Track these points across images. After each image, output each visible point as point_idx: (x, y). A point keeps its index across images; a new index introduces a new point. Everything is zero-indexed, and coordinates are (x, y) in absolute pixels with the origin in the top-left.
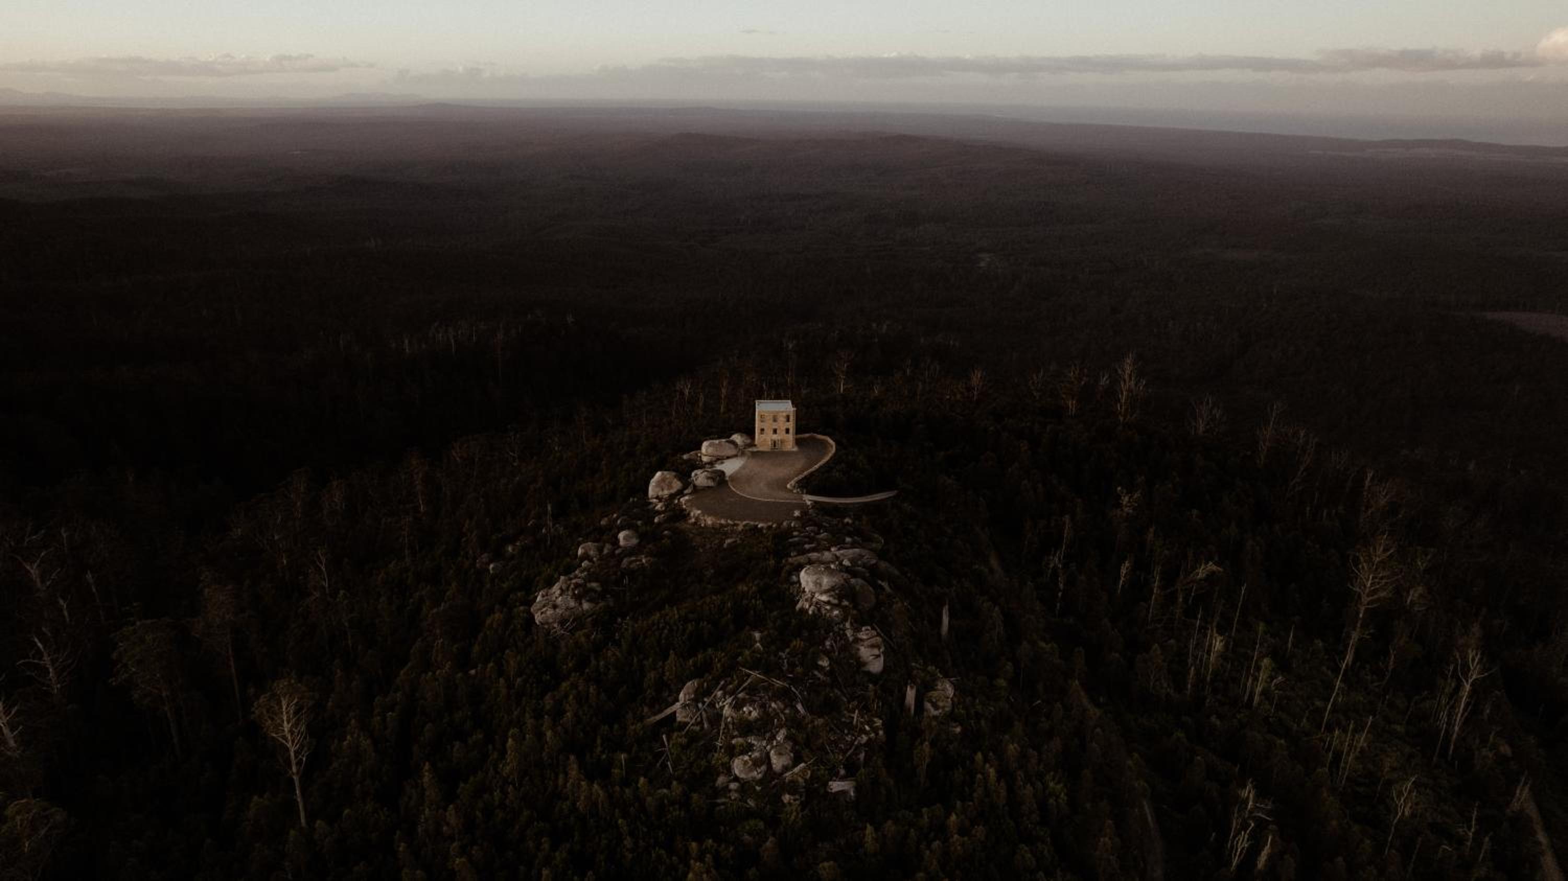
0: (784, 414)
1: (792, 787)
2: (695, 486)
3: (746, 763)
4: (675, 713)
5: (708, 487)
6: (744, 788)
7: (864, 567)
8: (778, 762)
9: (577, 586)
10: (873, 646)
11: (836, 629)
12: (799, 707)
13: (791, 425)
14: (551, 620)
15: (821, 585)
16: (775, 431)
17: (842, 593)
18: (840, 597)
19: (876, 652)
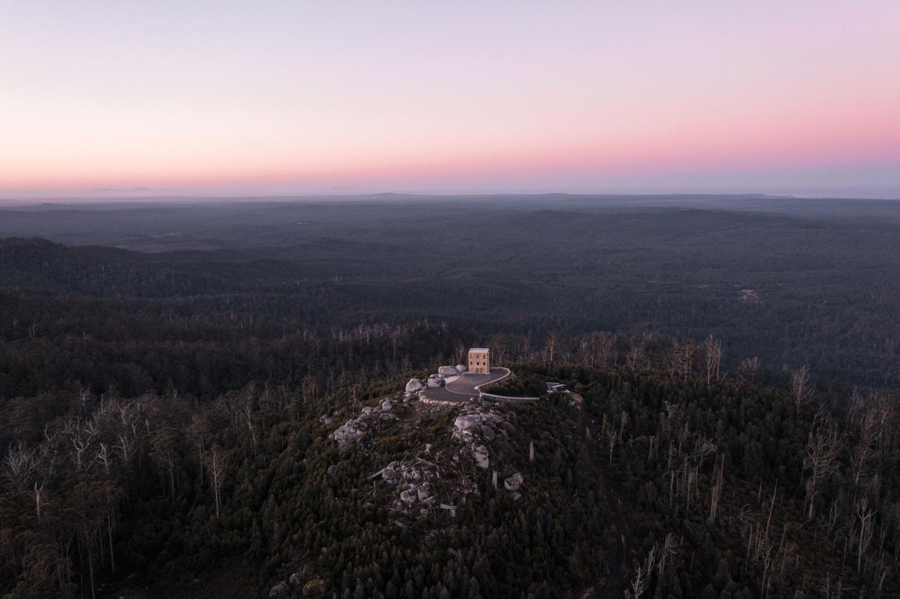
0: (482, 355)
1: (426, 506)
2: (427, 386)
3: (406, 493)
4: (381, 474)
5: (435, 388)
6: (405, 505)
7: (494, 423)
8: (421, 495)
9: (356, 423)
10: (482, 453)
11: (467, 445)
12: (438, 474)
13: (486, 360)
14: (342, 438)
15: (464, 425)
16: (478, 364)
17: (476, 431)
18: (474, 433)
19: (484, 456)
